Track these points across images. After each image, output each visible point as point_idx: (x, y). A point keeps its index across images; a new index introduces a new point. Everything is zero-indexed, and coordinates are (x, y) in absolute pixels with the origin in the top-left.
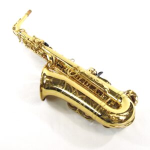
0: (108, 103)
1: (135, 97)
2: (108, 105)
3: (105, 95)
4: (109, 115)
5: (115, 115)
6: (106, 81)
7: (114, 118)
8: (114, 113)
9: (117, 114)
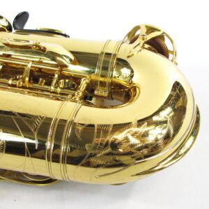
0: (87, 99)
1: (162, 37)
2: (89, 104)
3: (62, 77)
4: (110, 138)
5: (134, 129)
6: (51, 32)
7: (134, 140)
8: (128, 125)
9: (140, 122)
